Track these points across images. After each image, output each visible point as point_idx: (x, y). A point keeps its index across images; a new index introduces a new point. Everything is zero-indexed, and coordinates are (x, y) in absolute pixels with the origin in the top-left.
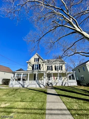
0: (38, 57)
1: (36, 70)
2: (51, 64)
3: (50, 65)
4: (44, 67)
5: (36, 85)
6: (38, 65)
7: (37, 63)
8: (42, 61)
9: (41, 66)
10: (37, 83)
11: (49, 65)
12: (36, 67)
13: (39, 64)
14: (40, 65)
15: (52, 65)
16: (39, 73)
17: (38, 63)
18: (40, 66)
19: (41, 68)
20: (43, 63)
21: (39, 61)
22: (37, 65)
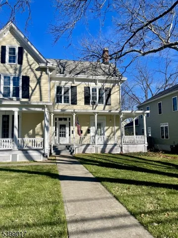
0: (16, 45)
1: (12, 100)
2: (71, 80)
3: (69, 84)
4: (43, 89)
5: (14, 153)
6: (18, 78)
7: (12, 71)
8: (36, 66)
9: (32, 85)
10: (16, 148)
11: (63, 83)
12: (12, 86)
13: (23, 74)
14: (26, 80)
15: (76, 83)
16: (24, 109)
17: (16, 69)
18: (28, 85)
19: (30, 92)
20: (38, 73)
21: (20, 62)
22: (16, 80)
